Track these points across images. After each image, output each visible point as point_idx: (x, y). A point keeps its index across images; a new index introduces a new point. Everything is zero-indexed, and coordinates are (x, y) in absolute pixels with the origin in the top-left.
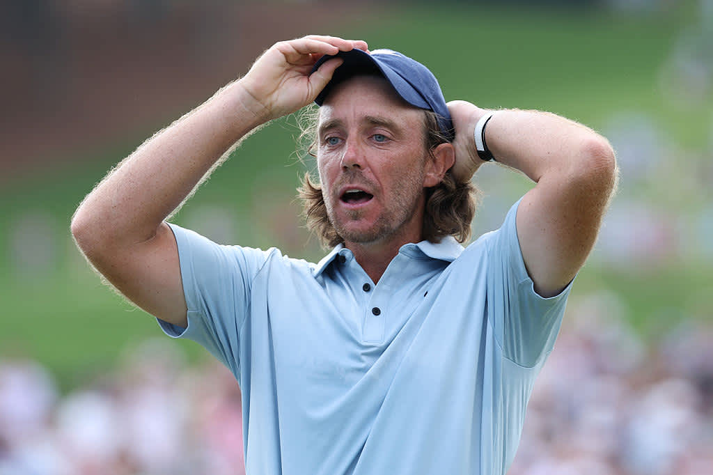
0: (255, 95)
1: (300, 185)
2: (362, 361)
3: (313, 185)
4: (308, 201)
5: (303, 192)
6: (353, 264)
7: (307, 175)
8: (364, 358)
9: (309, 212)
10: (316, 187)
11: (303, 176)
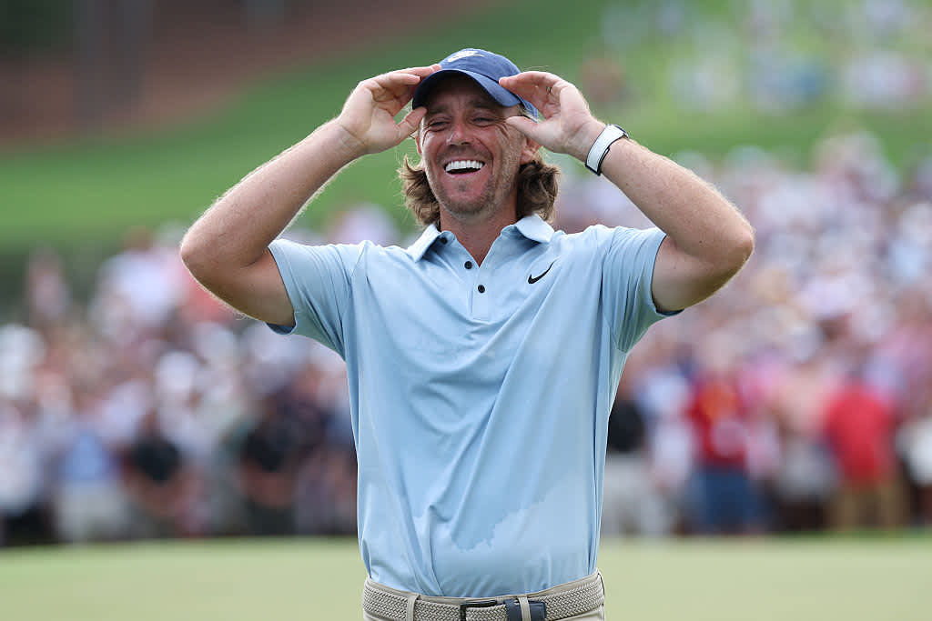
0: (352, 132)
1: (399, 166)
2: (470, 339)
3: (411, 167)
4: (407, 181)
5: (402, 173)
6: (455, 244)
7: (406, 157)
8: (473, 336)
9: (408, 193)
10: (415, 168)
11: (402, 159)
